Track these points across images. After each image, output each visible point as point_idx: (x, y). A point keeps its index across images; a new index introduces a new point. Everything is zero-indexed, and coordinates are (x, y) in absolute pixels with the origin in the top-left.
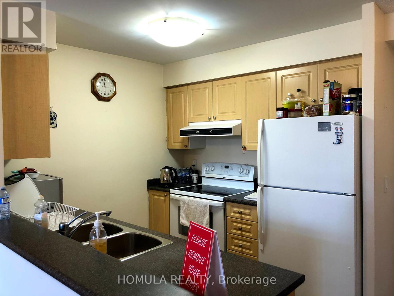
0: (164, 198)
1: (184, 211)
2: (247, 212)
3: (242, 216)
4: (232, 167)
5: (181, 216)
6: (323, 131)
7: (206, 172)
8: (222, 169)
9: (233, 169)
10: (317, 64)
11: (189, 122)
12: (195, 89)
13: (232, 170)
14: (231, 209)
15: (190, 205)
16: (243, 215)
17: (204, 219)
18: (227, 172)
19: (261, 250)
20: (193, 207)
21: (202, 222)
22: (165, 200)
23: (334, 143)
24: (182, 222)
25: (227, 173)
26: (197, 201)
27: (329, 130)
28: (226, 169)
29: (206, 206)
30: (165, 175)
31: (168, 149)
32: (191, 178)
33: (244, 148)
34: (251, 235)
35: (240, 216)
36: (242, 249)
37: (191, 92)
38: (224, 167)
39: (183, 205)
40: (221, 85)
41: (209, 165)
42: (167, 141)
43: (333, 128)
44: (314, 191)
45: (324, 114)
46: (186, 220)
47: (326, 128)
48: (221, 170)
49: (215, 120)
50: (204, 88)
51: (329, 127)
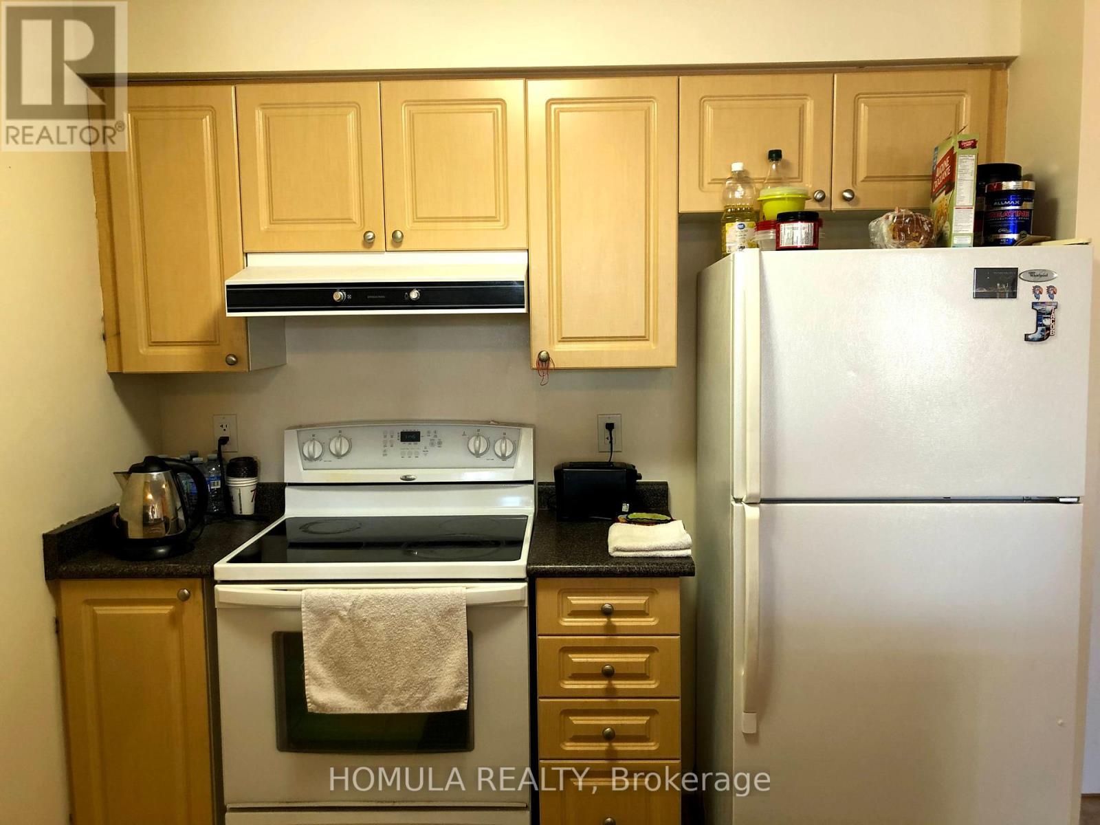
0: (171, 607)
1: (324, 652)
2: (593, 602)
3: (609, 622)
4: (436, 436)
5: (306, 677)
6: (993, 296)
7: (308, 464)
8: (388, 444)
9: (440, 443)
10: (830, 73)
11: (245, 251)
12: (284, 105)
13: (436, 447)
14: (558, 603)
15: (364, 621)
16: (613, 619)
17: (439, 666)
18: (413, 456)
19: (746, 735)
20: (381, 625)
21: (431, 679)
22: (174, 619)
23: (1030, 337)
24: (314, 703)
25: (414, 461)
26: (405, 600)
27: (1013, 295)
28: (411, 446)
29: (451, 611)
30: (150, 497)
31: (111, 375)
32: (226, 495)
33: (545, 361)
34: (651, 685)
35: (601, 624)
36: (610, 746)
37: (259, 115)
38: (397, 437)
39: (314, 628)
40: (427, 102)
41: (323, 435)
42: (104, 338)
43: (1024, 288)
44: (947, 500)
45: (955, 240)
46: (338, 686)
47: (1001, 286)
48: (385, 451)
49: (395, 246)
50: (336, 105)
51: (1014, 285)
